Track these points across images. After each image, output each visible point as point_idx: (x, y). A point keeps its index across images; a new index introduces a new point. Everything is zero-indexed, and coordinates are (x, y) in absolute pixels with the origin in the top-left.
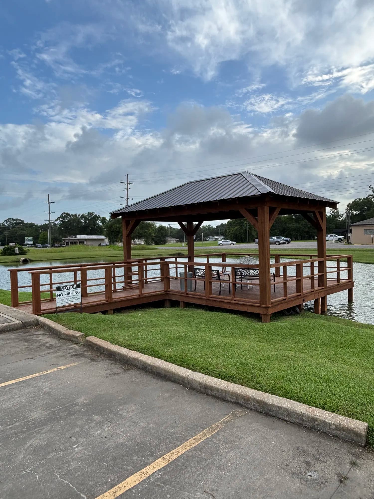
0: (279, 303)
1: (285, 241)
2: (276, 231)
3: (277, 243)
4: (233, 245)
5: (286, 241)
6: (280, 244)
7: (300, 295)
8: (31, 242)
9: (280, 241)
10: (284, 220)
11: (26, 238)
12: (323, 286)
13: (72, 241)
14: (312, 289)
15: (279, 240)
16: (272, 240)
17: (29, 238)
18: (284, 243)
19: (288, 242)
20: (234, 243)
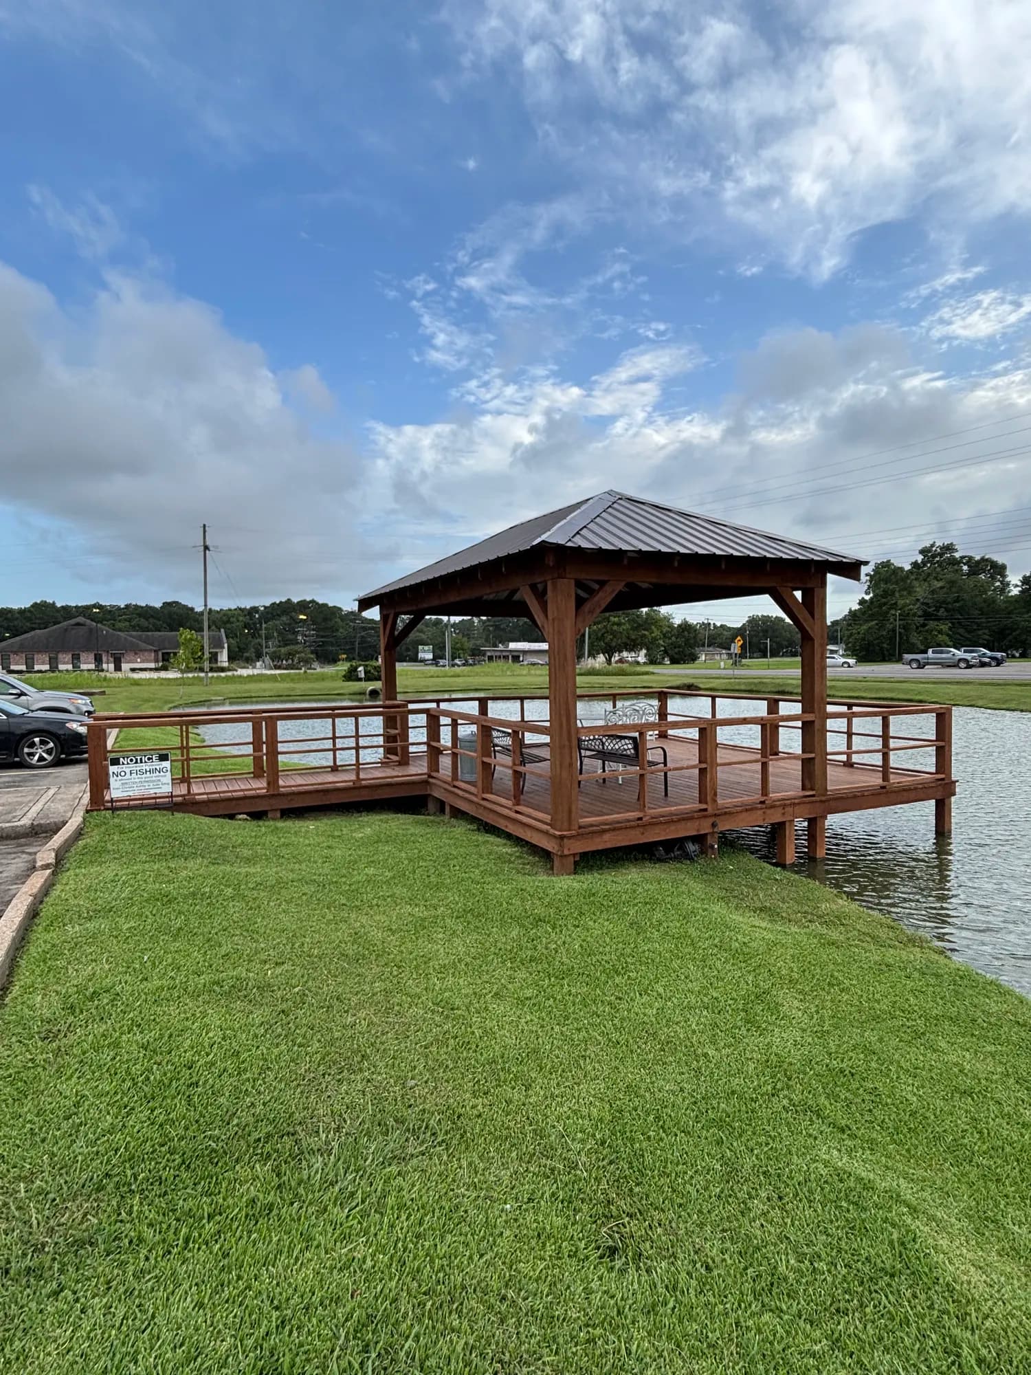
0: (607, 827)
1: (987, 660)
2: (980, 632)
3: (962, 665)
4: (849, 666)
5: (992, 658)
6: (969, 667)
7: (705, 810)
8: (430, 656)
9: (969, 658)
10: (1003, 606)
11: (420, 647)
12: (812, 789)
13: (498, 654)
14: (762, 795)
15: (968, 656)
16: (949, 655)
17: (426, 648)
18: (983, 665)
19: (999, 663)
20: (852, 661)
